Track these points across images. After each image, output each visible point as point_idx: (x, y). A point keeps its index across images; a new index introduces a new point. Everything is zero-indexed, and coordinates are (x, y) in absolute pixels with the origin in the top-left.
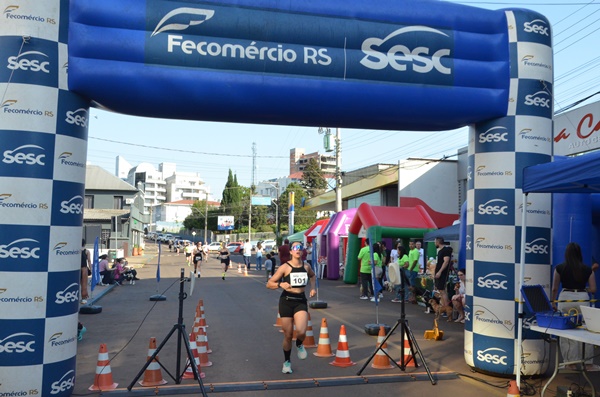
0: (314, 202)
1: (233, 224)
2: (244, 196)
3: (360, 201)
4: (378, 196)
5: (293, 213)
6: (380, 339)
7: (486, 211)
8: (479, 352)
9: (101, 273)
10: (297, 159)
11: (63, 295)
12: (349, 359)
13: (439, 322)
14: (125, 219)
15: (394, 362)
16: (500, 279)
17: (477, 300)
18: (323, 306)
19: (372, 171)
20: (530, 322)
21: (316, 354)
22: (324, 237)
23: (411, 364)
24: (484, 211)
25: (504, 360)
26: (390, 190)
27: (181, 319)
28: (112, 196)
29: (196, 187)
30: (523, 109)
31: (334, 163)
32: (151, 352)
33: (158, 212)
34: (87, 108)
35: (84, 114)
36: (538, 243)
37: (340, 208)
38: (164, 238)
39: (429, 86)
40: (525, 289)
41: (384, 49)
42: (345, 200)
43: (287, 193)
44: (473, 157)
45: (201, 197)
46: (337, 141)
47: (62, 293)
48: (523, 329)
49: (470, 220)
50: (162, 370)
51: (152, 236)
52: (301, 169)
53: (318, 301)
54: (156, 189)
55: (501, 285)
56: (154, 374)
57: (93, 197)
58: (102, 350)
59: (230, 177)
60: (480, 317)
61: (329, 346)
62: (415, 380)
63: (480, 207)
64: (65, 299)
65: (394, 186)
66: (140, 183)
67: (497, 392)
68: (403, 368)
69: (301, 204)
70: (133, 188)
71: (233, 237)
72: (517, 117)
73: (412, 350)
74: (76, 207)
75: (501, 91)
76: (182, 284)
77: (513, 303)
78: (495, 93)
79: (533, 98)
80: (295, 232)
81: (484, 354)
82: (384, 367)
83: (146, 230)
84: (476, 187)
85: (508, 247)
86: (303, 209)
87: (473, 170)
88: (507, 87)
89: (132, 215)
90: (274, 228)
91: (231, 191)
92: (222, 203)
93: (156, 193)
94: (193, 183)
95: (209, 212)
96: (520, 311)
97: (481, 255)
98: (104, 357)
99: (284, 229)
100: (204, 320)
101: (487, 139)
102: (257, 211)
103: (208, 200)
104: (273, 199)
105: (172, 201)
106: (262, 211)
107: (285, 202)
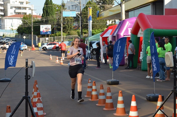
0: (106, 14)
1: (50, 30)
2: (57, 11)
3: (137, 12)
5: (91, 21)
26: (158, 4)
29: (24, 5)
43: (86, 8)
45: (28, 12)
69: (96, 15)
71: (51, 39)
80: (93, 34)
86: (98, 19)
90: (78, 32)
91: (48, 8)
92: (42, 16)
94: (22, 3)
95: (34, 22)
99: (85, 33)
102: (66, 21)
103: (33, 14)
104: (77, 13)
105: (8, 16)
106: (70, 21)
107: (85, 14)
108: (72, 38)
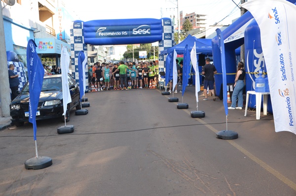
1: (146, 55)
30: (165, 39)
33: (111, 50)
39: (146, 36)
41: (137, 30)
79: (167, 36)
88: (162, 35)
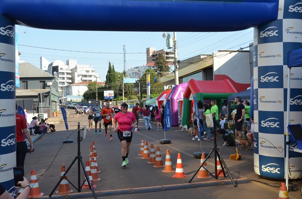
0: (162, 80)
1: (113, 95)
2: (119, 78)
3: (190, 78)
4: (201, 74)
5: (149, 87)
6: (202, 161)
7: (265, 80)
8: (263, 166)
9: (34, 128)
10: (151, 54)
11: (6, 141)
12: (183, 174)
13: (239, 149)
14: (47, 95)
15: (211, 174)
16: (275, 121)
17: (261, 135)
18: (169, 142)
19: (196, 59)
20: (294, 147)
21: (163, 171)
22: (168, 101)
23: (221, 175)
24: (264, 80)
25: (278, 171)
26: (208, 71)
27: (79, 153)
28: (39, 81)
29: (90, 73)
30: (287, 15)
31: (173, 56)
32: (63, 173)
33: (67, 90)
34: (13, 25)
35: (12, 29)
36: (298, 98)
37: (177, 83)
38: (72, 105)
39: (228, 3)
40: (290, 127)
42: (181, 78)
43: (144, 75)
44: (256, 47)
45: (93, 79)
46: (174, 42)
47: (5, 140)
48: (289, 151)
49: (256, 86)
50: (70, 184)
51: (65, 104)
52: (154, 60)
53: (165, 139)
54: (65, 76)
55: (276, 125)
56: (65, 187)
57: (27, 82)
58: (32, 173)
59: (110, 67)
60: (263, 145)
61: (172, 166)
62: (224, 184)
63: (261, 77)
64: (7, 144)
65: (210, 68)
66: (55, 73)
67: (273, 189)
68: (216, 177)
69: (154, 81)
70: (51, 76)
71: (113, 103)
72: (284, 21)
73: (222, 166)
74: (10, 87)
75: (273, 4)
76: (79, 132)
77: (283, 135)
78: (270, 5)
79: (294, 7)
80: (151, 98)
81: (266, 167)
82: (205, 178)
83: (60, 101)
84: (258, 66)
85: (279, 102)
86: (155, 84)
87: (256, 54)
89: (52, 92)
90: (138, 97)
91: (111, 75)
92: (106, 83)
93: (66, 79)
94: (88, 71)
95: (98, 89)
96: (287, 141)
97: (262, 107)
98: (34, 177)
99: (145, 97)
100: (96, 153)
101: (265, 35)
102: (127, 87)
103: (97, 81)
104: (137, 79)
105: (76, 83)
106: (131, 87)
107: (144, 80)
108: (133, 102)
